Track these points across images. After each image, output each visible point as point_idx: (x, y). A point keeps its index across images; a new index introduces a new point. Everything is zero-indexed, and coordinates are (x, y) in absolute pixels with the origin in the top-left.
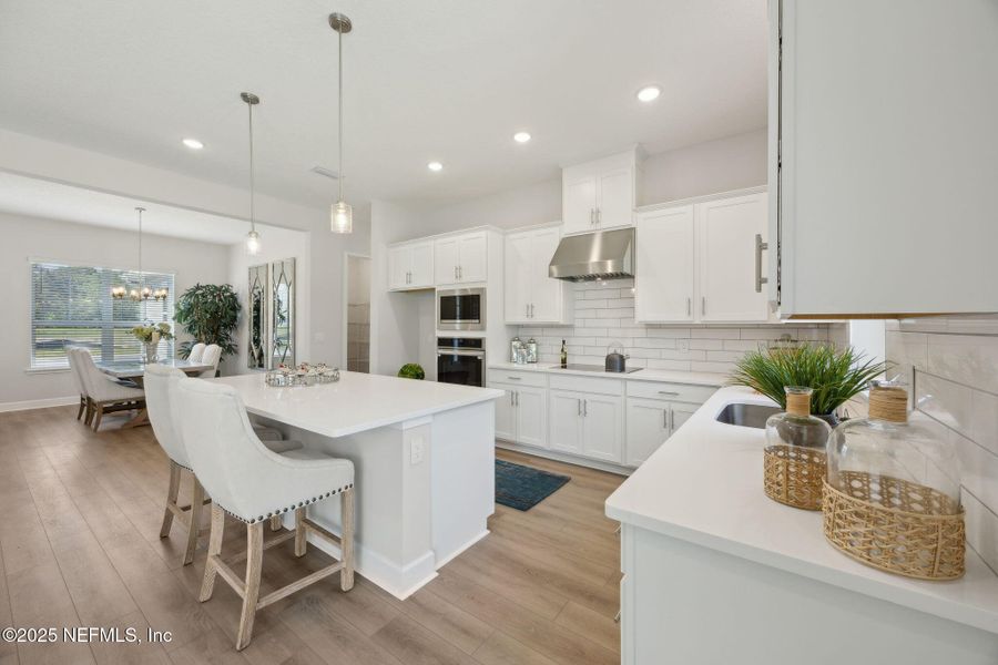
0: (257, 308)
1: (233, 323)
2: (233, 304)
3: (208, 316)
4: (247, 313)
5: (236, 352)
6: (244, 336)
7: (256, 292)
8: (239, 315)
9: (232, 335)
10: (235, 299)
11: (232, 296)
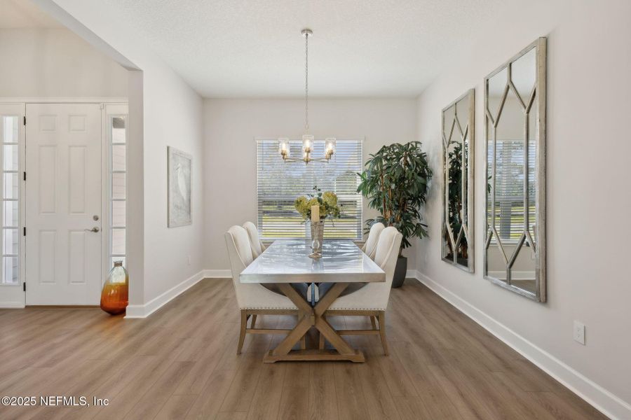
0: (455, 174)
1: (421, 195)
2: (421, 167)
3: (393, 186)
4: (441, 180)
5: (426, 235)
6: (435, 213)
7: (451, 149)
8: (429, 184)
9: (421, 211)
10: (425, 163)
11: (422, 156)
